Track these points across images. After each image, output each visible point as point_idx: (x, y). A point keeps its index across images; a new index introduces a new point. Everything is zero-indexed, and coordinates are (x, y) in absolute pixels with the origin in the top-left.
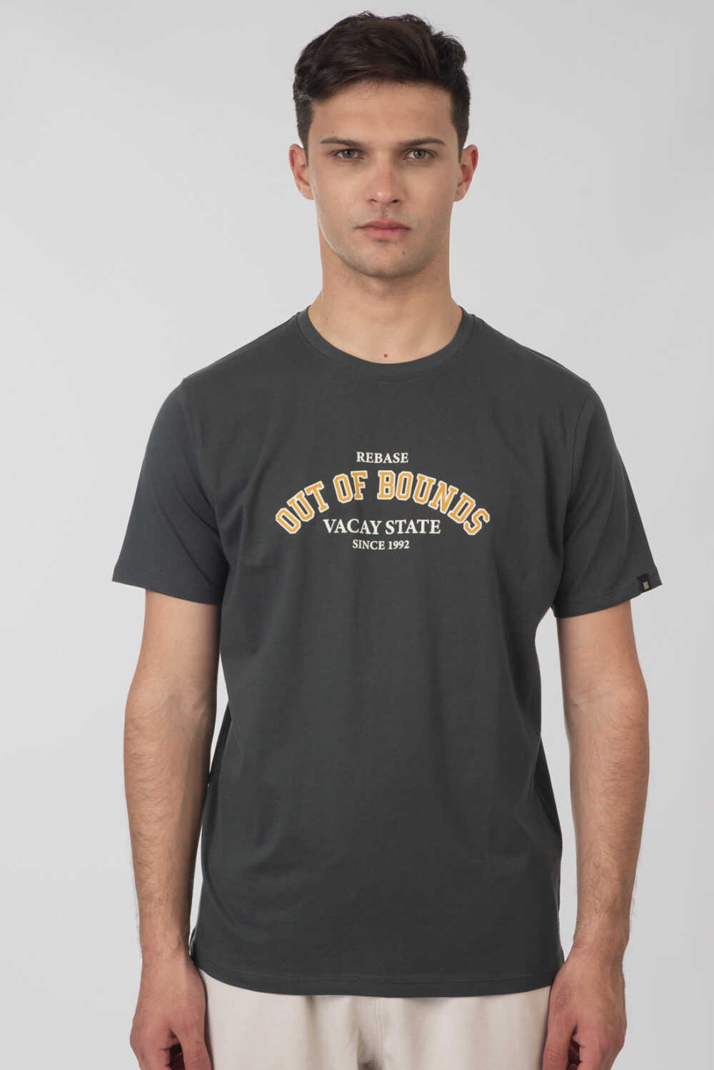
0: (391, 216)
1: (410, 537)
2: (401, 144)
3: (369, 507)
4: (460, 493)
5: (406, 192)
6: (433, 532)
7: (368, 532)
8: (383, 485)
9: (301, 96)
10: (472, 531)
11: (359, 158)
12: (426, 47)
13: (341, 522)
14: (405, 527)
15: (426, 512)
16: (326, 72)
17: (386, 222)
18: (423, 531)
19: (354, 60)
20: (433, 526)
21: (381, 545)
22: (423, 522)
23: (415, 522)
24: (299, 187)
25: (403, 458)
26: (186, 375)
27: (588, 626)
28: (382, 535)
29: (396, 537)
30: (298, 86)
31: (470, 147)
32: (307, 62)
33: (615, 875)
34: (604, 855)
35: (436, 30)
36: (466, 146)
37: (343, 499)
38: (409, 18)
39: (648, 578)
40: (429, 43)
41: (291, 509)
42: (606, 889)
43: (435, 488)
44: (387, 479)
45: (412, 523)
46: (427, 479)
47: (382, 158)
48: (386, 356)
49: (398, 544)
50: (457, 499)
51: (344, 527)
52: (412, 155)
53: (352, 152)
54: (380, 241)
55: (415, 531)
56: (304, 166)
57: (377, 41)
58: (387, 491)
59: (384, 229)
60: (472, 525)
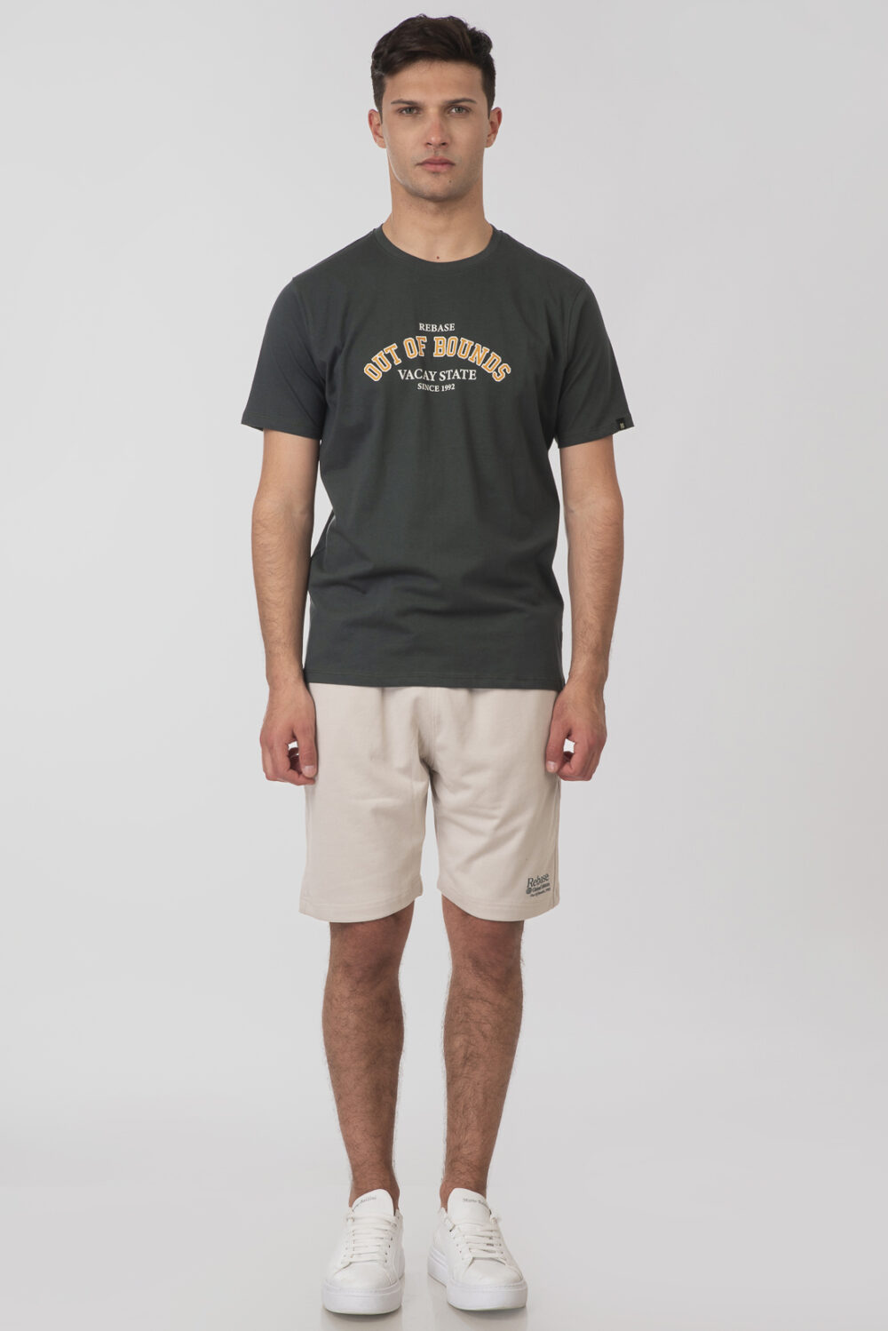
0: (441, 154)
1: (456, 381)
2: (446, 102)
3: (428, 362)
4: (490, 352)
5: (451, 138)
6: (471, 378)
7: (428, 379)
8: (437, 346)
9: (377, 73)
10: (498, 379)
11: (417, 113)
12: (464, 38)
13: (410, 372)
14: (452, 374)
15: (467, 364)
16: (394, 54)
17: (438, 158)
18: (464, 378)
19: (414, 44)
20: (471, 375)
21: (436, 388)
22: (464, 371)
23: (459, 371)
24: (375, 140)
25: (451, 327)
26: (295, 275)
27: (580, 452)
28: (437, 382)
29: (447, 382)
30: (374, 67)
31: (496, 109)
32: (381, 50)
33: (598, 627)
34: (591, 615)
35: (470, 26)
36: (494, 107)
37: (411, 356)
38: (451, 18)
39: (625, 421)
40: (465, 34)
41: (375, 364)
42: (592, 637)
43: (473, 348)
44: (441, 343)
45: (456, 371)
46: (467, 341)
47: (432, 111)
48: (438, 258)
49: (448, 387)
50: (488, 356)
51: (411, 375)
52: (454, 111)
53: (412, 109)
54: (434, 173)
55: (459, 378)
56: (379, 125)
57: (430, 33)
58: (440, 350)
59: (436, 164)
60: (499, 375)
